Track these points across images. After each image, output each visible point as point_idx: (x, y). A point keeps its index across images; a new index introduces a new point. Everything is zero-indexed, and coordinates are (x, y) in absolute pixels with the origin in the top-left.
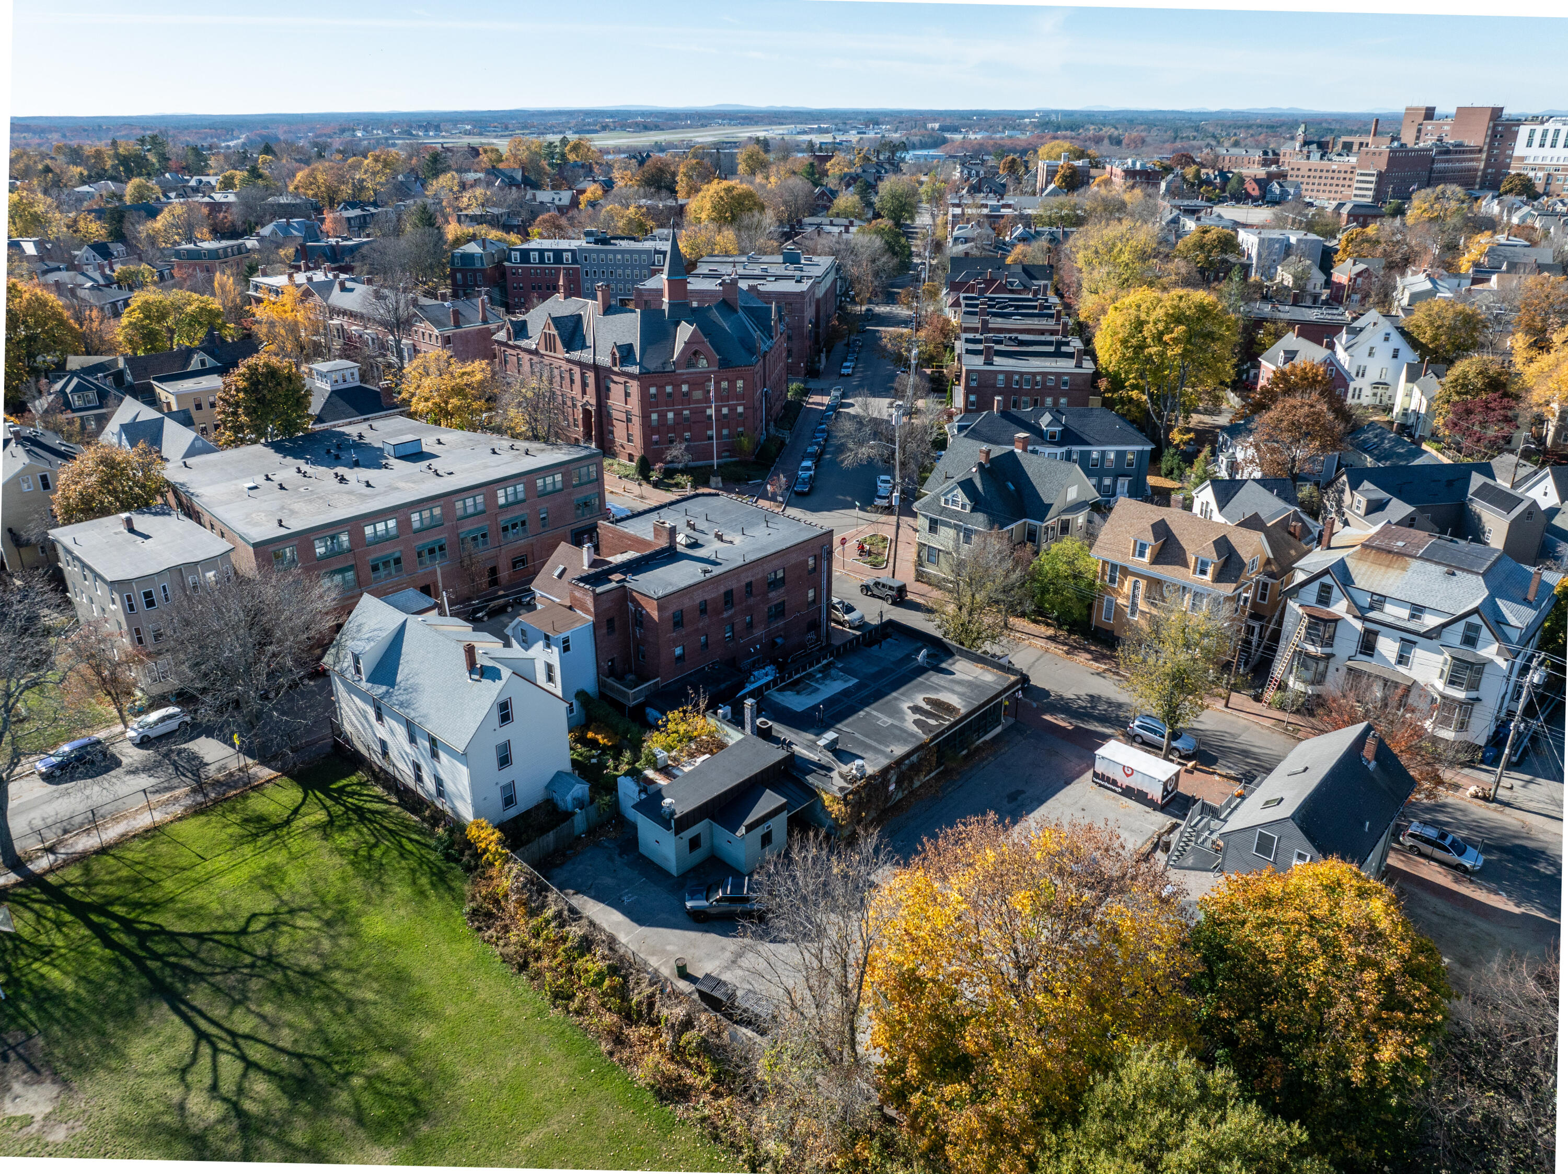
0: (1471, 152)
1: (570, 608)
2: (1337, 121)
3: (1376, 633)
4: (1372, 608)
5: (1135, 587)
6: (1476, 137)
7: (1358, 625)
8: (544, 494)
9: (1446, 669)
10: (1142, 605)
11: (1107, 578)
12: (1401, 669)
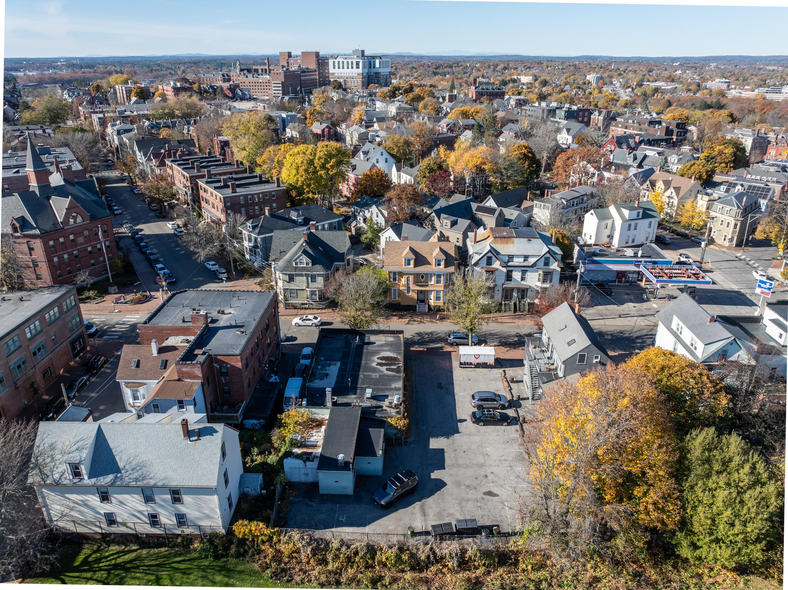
0: (313, 71)
1: (179, 380)
2: (224, 59)
3: (511, 271)
4: (509, 261)
5: (408, 280)
6: (313, 65)
7: (504, 270)
8: (52, 323)
9: (541, 278)
10: (413, 287)
11: (392, 280)
12: (523, 282)
